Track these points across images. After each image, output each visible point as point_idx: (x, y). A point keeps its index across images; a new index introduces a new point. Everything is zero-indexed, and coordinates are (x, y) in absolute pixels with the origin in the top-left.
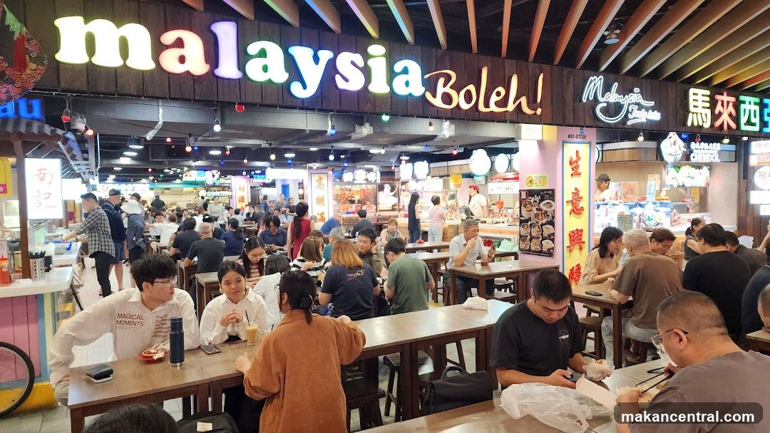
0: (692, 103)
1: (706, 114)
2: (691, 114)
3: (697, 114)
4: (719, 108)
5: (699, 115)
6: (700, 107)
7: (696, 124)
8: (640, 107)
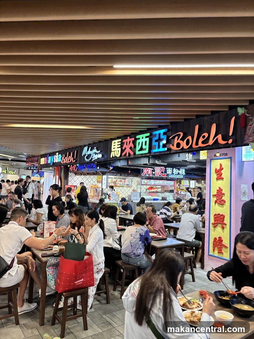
0: (113, 147)
1: (118, 151)
2: (112, 152)
3: (114, 151)
4: (125, 146)
5: (115, 152)
6: (116, 148)
7: (114, 156)
8: (96, 153)
